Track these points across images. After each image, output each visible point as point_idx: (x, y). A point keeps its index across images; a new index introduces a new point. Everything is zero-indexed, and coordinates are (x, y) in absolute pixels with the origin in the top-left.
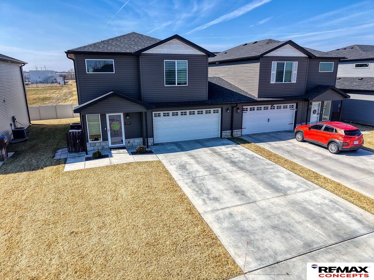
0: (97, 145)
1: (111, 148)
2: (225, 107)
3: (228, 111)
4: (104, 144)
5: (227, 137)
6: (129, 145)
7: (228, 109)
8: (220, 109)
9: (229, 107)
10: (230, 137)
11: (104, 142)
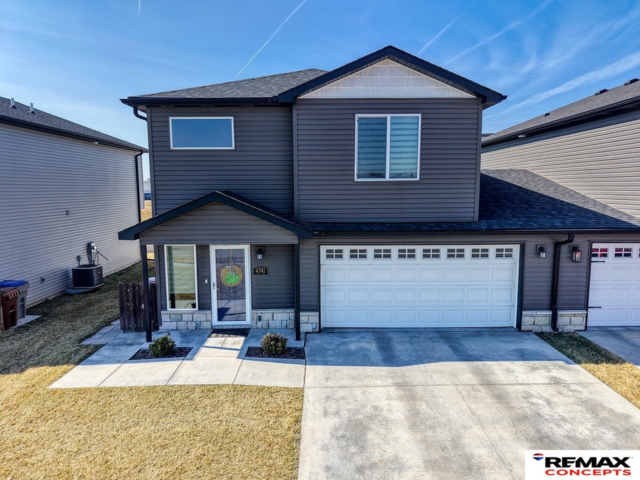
0: (185, 317)
1: (217, 328)
2: (532, 242)
3: (543, 255)
4: (200, 316)
5: (537, 329)
6: (260, 324)
7: (542, 250)
8: (516, 249)
9: (547, 242)
10: (548, 329)
11: (201, 312)
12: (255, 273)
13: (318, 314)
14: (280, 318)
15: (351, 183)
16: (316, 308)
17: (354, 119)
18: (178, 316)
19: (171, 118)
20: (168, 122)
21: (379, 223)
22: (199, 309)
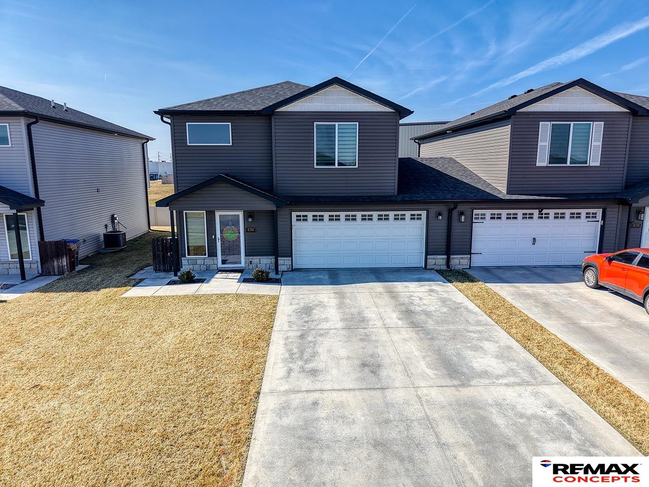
0: (199, 262)
1: (221, 269)
2: (434, 209)
3: (440, 218)
4: (209, 261)
5: (437, 268)
6: (251, 266)
7: (440, 214)
8: (424, 214)
10: (445, 268)
11: (210, 258)
12: (247, 231)
13: (291, 258)
14: (264, 262)
15: (312, 169)
16: (290, 255)
17: (313, 125)
18: (194, 261)
19: (187, 124)
20: (186, 126)
21: (331, 197)
22: (208, 256)
